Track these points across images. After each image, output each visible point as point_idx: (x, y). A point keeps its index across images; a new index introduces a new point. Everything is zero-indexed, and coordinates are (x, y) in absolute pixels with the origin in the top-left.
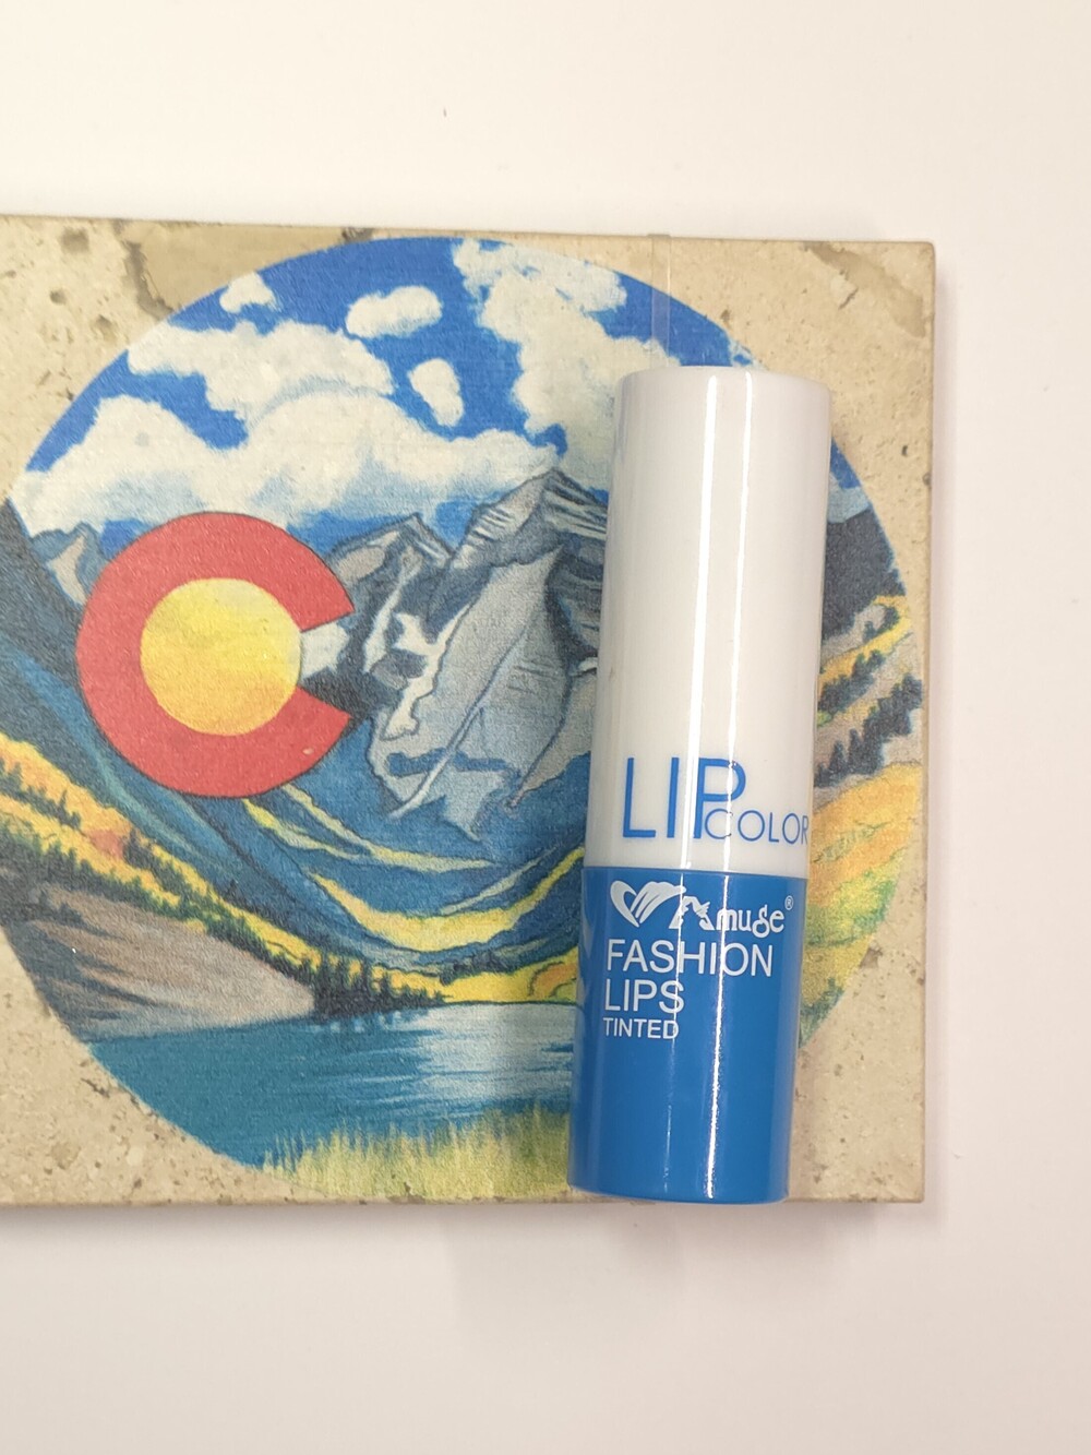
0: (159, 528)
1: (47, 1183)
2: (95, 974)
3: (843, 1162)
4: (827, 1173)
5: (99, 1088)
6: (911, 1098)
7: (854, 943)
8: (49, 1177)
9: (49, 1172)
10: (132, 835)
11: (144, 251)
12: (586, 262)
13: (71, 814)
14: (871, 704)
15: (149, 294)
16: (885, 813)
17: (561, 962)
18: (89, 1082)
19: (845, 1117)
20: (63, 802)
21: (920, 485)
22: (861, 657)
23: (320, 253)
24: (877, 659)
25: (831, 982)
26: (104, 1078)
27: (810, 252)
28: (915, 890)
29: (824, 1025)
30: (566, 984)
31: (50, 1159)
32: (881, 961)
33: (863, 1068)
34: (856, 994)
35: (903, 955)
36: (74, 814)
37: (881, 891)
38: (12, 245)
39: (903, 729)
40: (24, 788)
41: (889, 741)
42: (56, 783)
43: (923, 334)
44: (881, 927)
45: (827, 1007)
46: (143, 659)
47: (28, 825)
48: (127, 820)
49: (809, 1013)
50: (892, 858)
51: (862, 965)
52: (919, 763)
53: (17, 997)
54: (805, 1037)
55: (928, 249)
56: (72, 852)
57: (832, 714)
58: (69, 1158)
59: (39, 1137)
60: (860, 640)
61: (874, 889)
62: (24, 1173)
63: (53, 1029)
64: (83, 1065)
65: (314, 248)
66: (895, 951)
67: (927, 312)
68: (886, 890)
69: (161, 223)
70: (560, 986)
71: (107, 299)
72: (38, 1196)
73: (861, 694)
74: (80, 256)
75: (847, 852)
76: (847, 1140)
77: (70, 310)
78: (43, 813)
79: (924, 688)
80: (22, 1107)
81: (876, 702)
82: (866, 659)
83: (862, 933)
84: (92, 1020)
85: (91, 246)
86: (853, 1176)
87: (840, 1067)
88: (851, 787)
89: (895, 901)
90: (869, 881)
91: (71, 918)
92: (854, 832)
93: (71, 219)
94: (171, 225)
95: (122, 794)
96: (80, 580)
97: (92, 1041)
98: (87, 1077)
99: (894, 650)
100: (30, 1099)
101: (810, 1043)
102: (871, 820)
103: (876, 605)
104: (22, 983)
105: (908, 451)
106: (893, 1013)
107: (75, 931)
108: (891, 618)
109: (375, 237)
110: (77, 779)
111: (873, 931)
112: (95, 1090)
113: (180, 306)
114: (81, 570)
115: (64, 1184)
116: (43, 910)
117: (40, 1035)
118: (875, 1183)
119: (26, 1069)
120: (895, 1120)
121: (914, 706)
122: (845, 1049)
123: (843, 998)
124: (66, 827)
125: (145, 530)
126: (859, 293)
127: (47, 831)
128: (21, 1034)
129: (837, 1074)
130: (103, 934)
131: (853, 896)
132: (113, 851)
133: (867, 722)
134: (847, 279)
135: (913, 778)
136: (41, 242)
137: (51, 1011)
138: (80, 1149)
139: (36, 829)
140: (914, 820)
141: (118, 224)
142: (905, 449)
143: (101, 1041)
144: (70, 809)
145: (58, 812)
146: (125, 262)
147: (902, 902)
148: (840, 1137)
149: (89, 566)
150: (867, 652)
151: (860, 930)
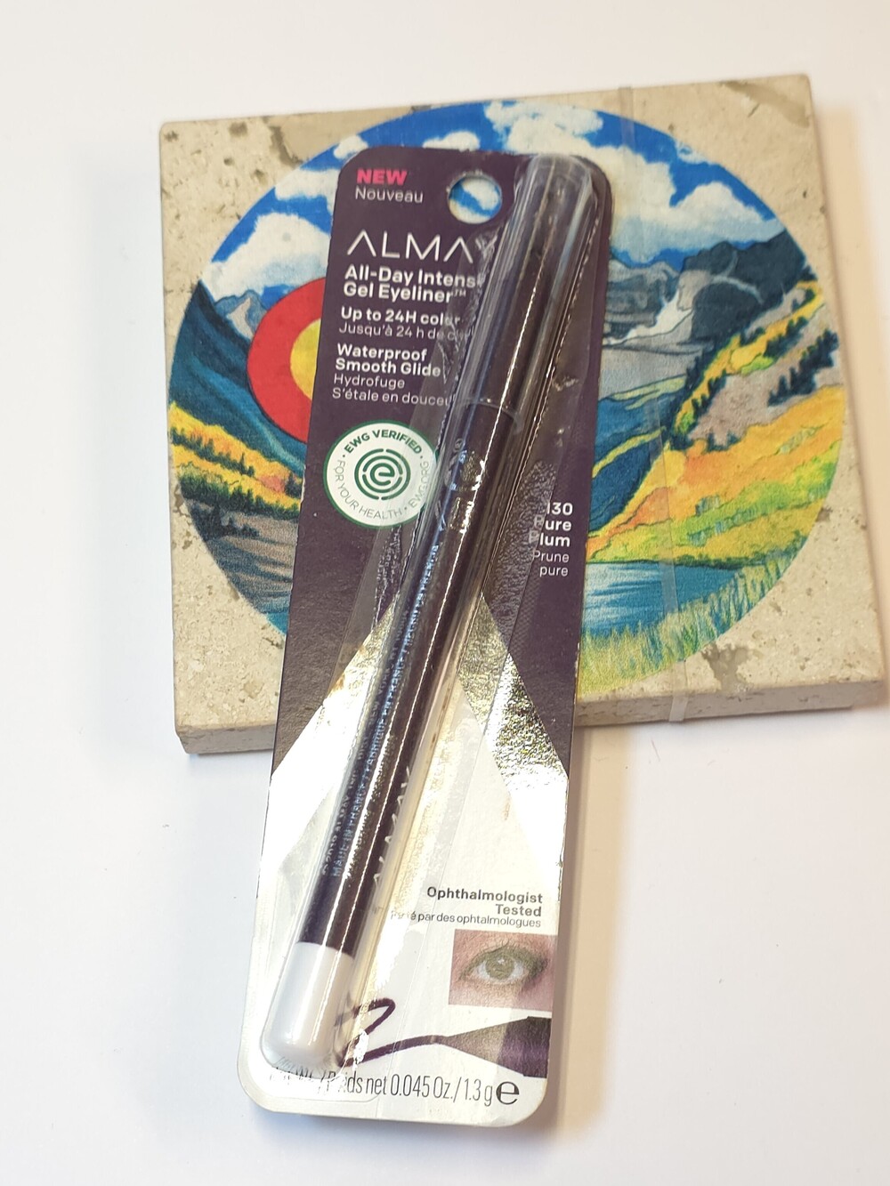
0: (301, 287)
1: (241, 709)
2: (269, 569)
3: (821, 655)
4: (809, 662)
5: (275, 643)
6: (867, 606)
7: (810, 506)
8: (242, 704)
9: (243, 701)
10: (291, 475)
11: (283, 130)
12: (574, 107)
13: (248, 468)
14: (801, 351)
15: (287, 154)
16: (823, 419)
17: (596, 536)
18: (267, 639)
19: (819, 623)
20: (242, 459)
21: (817, 213)
22: (791, 322)
23: (397, 121)
24: (802, 322)
25: (797, 533)
26: (278, 636)
27: (724, 87)
28: (851, 468)
29: (795, 563)
30: (602, 550)
31: (243, 692)
32: (832, 516)
33: (828, 589)
34: (816, 540)
35: (848, 511)
36: (250, 468)
37: (824, 470)
38: (199, 136)
39: (829, 363)
40: (216, 454)
41: (818, 372)
42: (237, 449)
43: (807, 124)
44: (830, 493)
45: (796, 550)
46: (292, 368)
47: (220, 477)
48: (286, 468)
49: (782, 555)
50: (831, 447)
51: (817, 520)
52: (842, 384)
53: (216, 587)
54: (781, 571)
55: (804, 79)
56: (250, 493)
57: (776, 359)
58: (256, 691)
59: (234, 678)
60: (789, 310)
61: (821, 468)
62: (225, 702)
63: (242, 606)
64: (263, 629)
65: (393, 116)
66: (841, 509)
67: (808, 112)
68: (830, 469)
69: (294, 115)
70: (597, 552)
71: (260, 160)
72: (235, 717)
73: (795, 344)
74: (242, 138)
75: (798, 446)
76: (822, 639)
77: (237, 168)
78: (229, 468)
79: (840, 337)
80: (222, 658)
81: (805, 349)
82: (795, 322)
83: (816, 498)
84: (268, 599)
85: (249, 131)
86: (830, 664)
87: (810, 590)
88: (795, 404)
89: (836, 476)
90: (816, 466)
91: (250, 533)
92: (801, 433)
93: (235, 119)
94: (300, 115)
95: (283, 453)
96: (249, 324)
97: (269, 612)
98: (267, 636)
99: (814, 316)
100: (227, 653)
101: (786, 575)
102: (811, 424)
103: (799, 289)
104: (219, 578)
105: (808, 193)
106: (845, 550)
107: (254, 542)
108: (810, 296)
109: (432, 108)
110: (252, 446)
111: (824, 496)
112: (273, 644)
113: (308, 159)
114: (249, 317)
115: (253, 708)
116: (231, 530)
117: (232, 610)
118: (848, 668)
119: (223, 634)
120: (857, 622)
121: (835, 349)
122: (813, 577)
123: (807, 543)
124: (245, 476)
125: (292, 290)
126: (761, 108)
127: (232, 480)
128: (219, 612)
129: (809, 594)
130: (273, 542)
131: (806, 475)
132: (278, 487)
133: (802, 363)
134: (751, 99)
135: (840, 394)
136: (217, 133)
137: (239, 594)
138: (264, 684)
139: (225, 479)
140: (844, 422)
141: (265, 119)
142: (805, 194)
143: (275, 612)
144: (247, 465)
145: (240, 467)
146: (272, 138)
147: (842, 476)
148: (816, 638)
149: (254, 315)
150: (795, 318)
151: (812, 497)
